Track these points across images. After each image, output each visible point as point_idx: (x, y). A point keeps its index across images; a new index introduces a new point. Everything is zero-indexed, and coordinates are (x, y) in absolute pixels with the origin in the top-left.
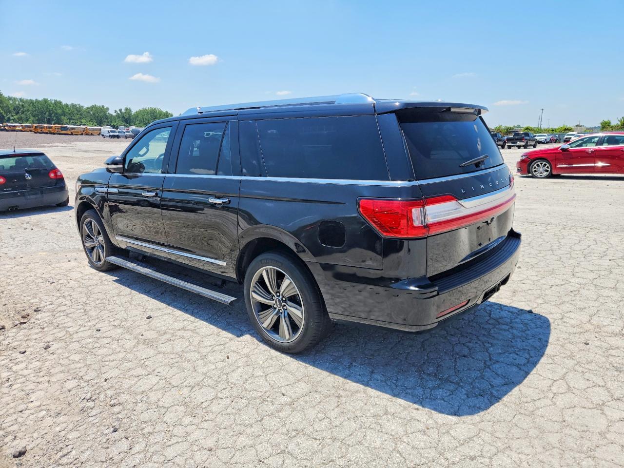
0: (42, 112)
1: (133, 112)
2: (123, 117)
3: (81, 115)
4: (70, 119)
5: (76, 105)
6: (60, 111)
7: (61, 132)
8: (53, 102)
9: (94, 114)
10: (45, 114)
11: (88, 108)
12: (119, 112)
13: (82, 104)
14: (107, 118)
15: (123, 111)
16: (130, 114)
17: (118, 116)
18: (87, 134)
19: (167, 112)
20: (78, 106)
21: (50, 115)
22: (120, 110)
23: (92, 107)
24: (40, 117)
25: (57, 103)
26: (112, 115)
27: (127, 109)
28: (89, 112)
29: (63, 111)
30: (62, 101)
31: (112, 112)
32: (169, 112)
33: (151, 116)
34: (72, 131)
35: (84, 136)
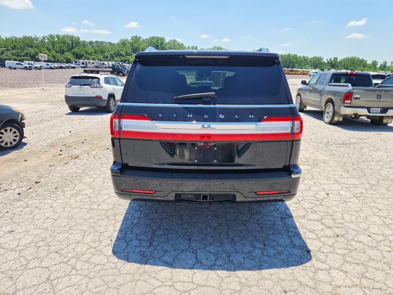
0: (286, 61)
1: (339, 60)
2: (331, 63)
3: (306, 62)
4: (299, 65)
5: (305, 57)
6: (295, 61)
7: (290, 73)
8: (293, 55)
9: (314, 62)
10: (287, 63)
11: (311, 58)
12: (329, 60)
13: (308, 56)
14: (321, 64)
15: (332, 59)
16: (336, 61)
17: (328, 63)
18: (303, 74)
19: (363, 59)
20: (306, 58)
21: (289, 63)
22: (330, 59)
23: (314, 58)
24: (284, 64)
25: (295, 56)
26: (324, 62)
27: (335, 58)
28: (311, 61)
29: (297, 61)
30: (297, 55)
31: (325, 60)
32: (364, 59)
33: (351, 62)
34: (296, 72)
35: (301, 75)
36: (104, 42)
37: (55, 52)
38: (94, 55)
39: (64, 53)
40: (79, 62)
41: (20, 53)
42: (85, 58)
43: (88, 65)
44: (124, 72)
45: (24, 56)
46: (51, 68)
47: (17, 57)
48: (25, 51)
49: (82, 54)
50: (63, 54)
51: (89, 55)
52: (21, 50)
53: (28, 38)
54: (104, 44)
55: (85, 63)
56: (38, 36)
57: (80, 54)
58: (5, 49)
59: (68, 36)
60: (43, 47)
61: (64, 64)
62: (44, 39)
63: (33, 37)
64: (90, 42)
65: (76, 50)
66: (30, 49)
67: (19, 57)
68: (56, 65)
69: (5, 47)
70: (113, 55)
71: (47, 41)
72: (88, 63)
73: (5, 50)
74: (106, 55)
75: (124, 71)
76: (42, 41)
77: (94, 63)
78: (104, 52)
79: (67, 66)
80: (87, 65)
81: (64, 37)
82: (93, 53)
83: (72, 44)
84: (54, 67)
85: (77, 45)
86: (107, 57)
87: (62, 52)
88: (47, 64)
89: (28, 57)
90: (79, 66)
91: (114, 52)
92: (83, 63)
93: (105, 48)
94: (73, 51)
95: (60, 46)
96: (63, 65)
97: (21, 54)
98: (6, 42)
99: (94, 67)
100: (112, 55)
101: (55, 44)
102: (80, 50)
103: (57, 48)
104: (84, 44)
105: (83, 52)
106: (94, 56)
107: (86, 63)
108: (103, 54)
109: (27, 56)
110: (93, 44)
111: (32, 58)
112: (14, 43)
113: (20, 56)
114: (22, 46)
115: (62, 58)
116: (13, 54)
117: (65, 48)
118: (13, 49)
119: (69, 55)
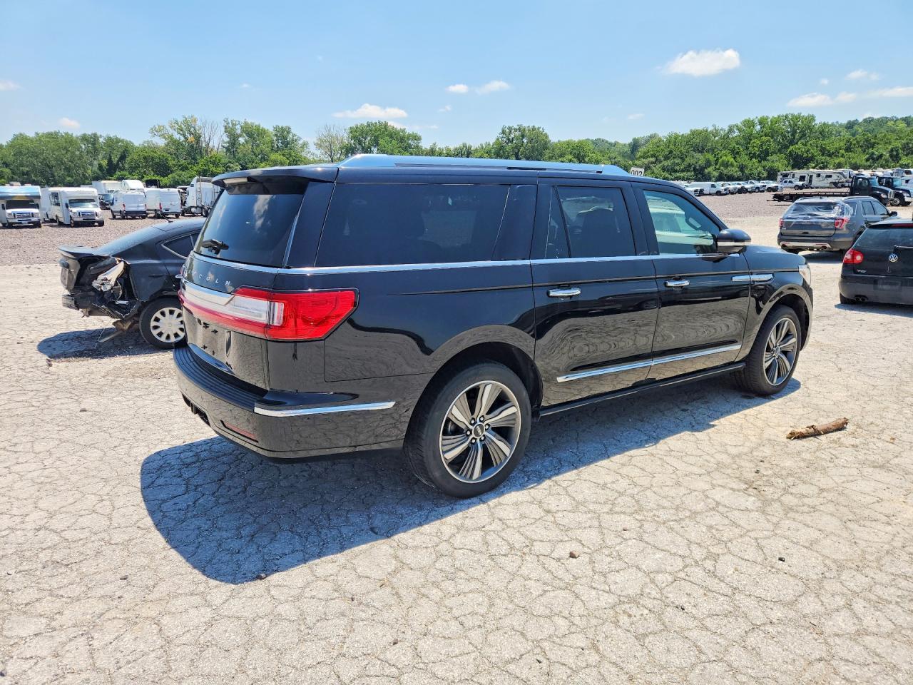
36: (891, 120)
37: (747, 157)
38: (843, 156)
39: (768, 158)
40: (794, 175)
41: (678, 164)
42: (816, 166)
43: (815, 182)
44: (883, 196)
45: (683, 171)
46: (719, 193)
47: (670, 174)
48: (688, 160)
49: (810, 155)
50: (765, 160)
51: (830, 156)
52: (681, 158)
53: (700, 133)
54: (890, 124)
55: (807, 178)
56: (719, 126)
57: (805, 155)
58: (653, 159)
59: (786, 116)
60: (725, 148)
61: (751, 183)
62: (731, 130)
63: (709, 131)
64: (849, 122)
65: (798, 148)
66: (698, 155)
67: (673, 174)
68: (733, 186)
69: (653, 156)
70: (900, 151)
71: (737, 133)
72: (815, 176)
73: (653, 163)
74: (877, 153)
75: (886, 192)
76: (726, 137)
77: (830, 176)
78: (873, 146)
79: (758, 188)
80: (810, 181)
81: (776, 121)
82: (842, 151)
83: (794, 133)
84: (725, 190)
85: (803, 136)
86: (881, 156)
87: (764, 155)
88: (713, 186)
89: (689, 174)
90: (790, 185)
91: (905, 141)
92: (802, 178)
93: (879, 136)
94: (789, 150)
95: (762, 143)
96: (748, 186)
97: (678, 168)
98: (658, 146)
99: (828, 185)
100: (897, 151)
101: (751, 140)
102: (809, 147)
103: (753, 147)
104: (824, 132)
105: (814, 151)
106: (841, 158)
107: (811, 177)
108: (871, 150)
109: (688, 171)
110: (856, 127)
111: (696, 175)
112: (671, 147)
113: (676, 171)
114: (683, 151)
115: (760, 169)
116: (664, 169)
117: (773, 146)
118: (666, 158)
119: (778, 162)
